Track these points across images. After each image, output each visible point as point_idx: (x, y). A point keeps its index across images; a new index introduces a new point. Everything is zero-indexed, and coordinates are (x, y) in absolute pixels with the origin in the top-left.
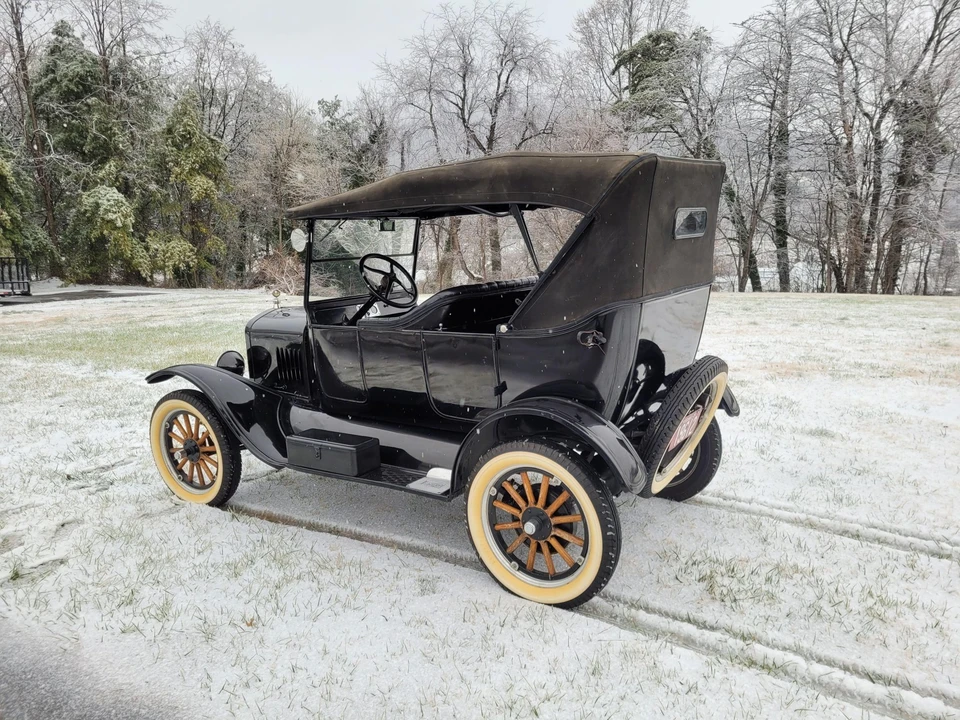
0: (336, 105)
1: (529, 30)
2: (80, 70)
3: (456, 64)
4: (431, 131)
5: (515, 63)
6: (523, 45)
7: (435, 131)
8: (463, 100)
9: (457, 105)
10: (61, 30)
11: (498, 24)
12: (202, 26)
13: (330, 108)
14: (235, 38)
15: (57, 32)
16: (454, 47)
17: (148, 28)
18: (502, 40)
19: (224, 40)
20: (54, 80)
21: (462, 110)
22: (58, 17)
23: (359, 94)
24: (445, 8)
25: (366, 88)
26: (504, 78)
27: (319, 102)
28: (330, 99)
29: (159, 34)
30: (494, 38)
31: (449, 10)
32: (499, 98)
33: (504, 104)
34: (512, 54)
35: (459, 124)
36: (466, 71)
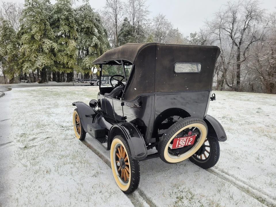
0: (195, 34)
1: (258, 6)
2: (128, 29)
3: (230, 19)
4: (219, 41)
5: (251, 18)
6: (255, 11)
7: (221, 41)
8: (232, 31)
9: (229, 32)
10: (126, 20)
11: (247, 6)
12: (158, 15)
13: (193, 36)
14: (166, 18)
15: (125, 20)
16: (230, 14)
17: (145, 17)
18: (247, 10)
19: (163, 18)
20: (122, 32)
21: (231, 34)
22: (125, 16)
23: (200, 31)
24: (229, 3)
25: (202, 29)
26: (247, 23)
27: (191, 34)
28: (194, 33)
29: (147, 19)
30: (245, 10)
31: (230, 3)
32: (244, 29)
33: (246, 31)
34: (251, 15)
35: (230, 38)
36: (234, 21)
